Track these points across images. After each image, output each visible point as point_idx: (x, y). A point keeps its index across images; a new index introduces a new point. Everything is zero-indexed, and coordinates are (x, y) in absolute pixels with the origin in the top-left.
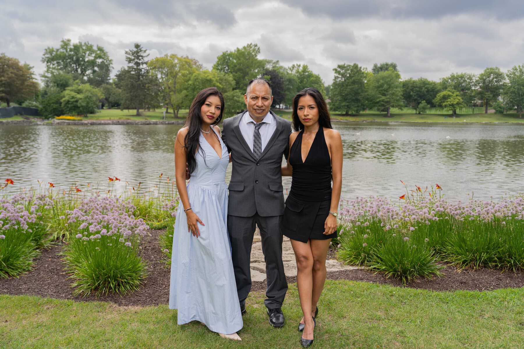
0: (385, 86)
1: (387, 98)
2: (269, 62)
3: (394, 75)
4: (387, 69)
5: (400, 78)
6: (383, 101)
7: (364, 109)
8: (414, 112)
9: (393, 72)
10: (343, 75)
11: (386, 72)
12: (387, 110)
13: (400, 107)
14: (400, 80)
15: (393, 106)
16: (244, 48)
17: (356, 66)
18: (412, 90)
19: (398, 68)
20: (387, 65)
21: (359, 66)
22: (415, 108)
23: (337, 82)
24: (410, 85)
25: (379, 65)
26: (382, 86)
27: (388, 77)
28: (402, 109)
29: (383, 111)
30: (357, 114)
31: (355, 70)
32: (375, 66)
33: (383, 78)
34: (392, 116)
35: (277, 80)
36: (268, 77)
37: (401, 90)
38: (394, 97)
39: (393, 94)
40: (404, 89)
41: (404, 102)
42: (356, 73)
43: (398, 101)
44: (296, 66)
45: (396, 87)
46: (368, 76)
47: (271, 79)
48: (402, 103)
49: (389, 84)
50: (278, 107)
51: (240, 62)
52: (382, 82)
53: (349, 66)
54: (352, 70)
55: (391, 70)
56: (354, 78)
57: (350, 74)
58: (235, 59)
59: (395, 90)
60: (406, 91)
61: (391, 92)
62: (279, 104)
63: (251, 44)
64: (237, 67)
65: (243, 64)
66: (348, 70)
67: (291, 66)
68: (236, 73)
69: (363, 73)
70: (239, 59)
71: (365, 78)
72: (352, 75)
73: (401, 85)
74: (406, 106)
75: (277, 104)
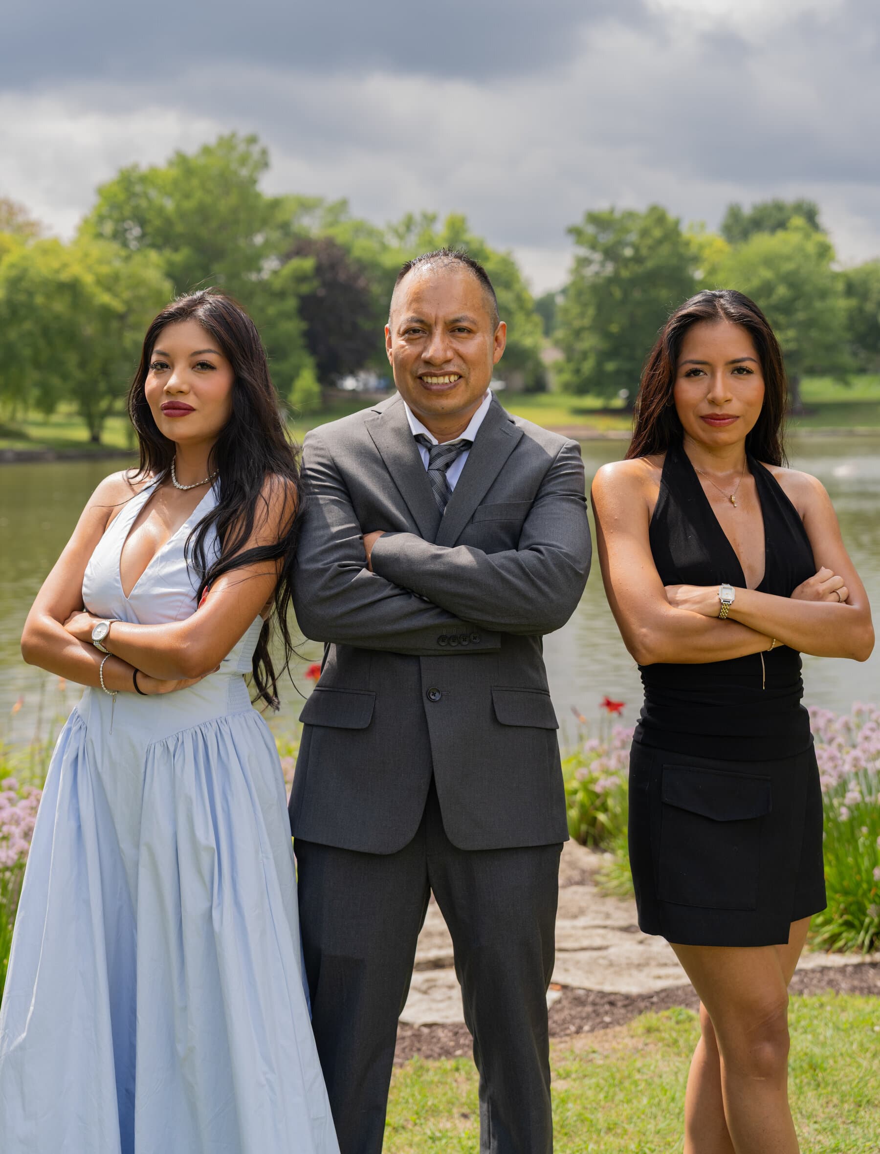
0: (782, 291)
2: (306, 206)
3: (810, 248)
4: (781, 225)
5: (832, 259)
9: (806, 235)
10: (611, 253)
11: (780, 235)
13: (840, 374)
14: (836, 268)
15: (813, 372)
16: (206, 151)
17: (658, 216)
20: (779, 207)
23: (583, 278)
25: (747, 211)
26: (765, 291)
27: (788, 258)
28: (847, 384)
31: (657, 233)
32: (734, 214)
33: (769, 261)
34: (811, 412)
35: (342, 277)
36: (307, 264)
37: (842, 304)
38: (814, 333)
39: (810, 324)
40: (853, 302)
41: (855, 354)
42: (660, 242)
43: (830, 348)
44: (418, 217)
45: (824, 294)
46: (707, 253)
47: (319, 270)
48: (846, 358)
49: (793, 281)
50: (350, 383)
51: (189, 205)
52: (767, 274)
53: (630, 215)
54: (645, 233)
55: (797, 229)
56: (650, 264)
57: (636, 249)
58: (170, 195)
59: (818, 305)
60: (860, 310)
61: (801, 316)
62: (353, 373)
63: (233, 135)
64: (180, 228)
65: (204, 213)
66: (627, 231)
67: (397, 218)
68: (176, 249)
69: (687, 244)
70: (187, 196)
71: (696, 260)
72: (644, 252)
73: (840, 286)
74: (862, 371)
75: (342, 375)
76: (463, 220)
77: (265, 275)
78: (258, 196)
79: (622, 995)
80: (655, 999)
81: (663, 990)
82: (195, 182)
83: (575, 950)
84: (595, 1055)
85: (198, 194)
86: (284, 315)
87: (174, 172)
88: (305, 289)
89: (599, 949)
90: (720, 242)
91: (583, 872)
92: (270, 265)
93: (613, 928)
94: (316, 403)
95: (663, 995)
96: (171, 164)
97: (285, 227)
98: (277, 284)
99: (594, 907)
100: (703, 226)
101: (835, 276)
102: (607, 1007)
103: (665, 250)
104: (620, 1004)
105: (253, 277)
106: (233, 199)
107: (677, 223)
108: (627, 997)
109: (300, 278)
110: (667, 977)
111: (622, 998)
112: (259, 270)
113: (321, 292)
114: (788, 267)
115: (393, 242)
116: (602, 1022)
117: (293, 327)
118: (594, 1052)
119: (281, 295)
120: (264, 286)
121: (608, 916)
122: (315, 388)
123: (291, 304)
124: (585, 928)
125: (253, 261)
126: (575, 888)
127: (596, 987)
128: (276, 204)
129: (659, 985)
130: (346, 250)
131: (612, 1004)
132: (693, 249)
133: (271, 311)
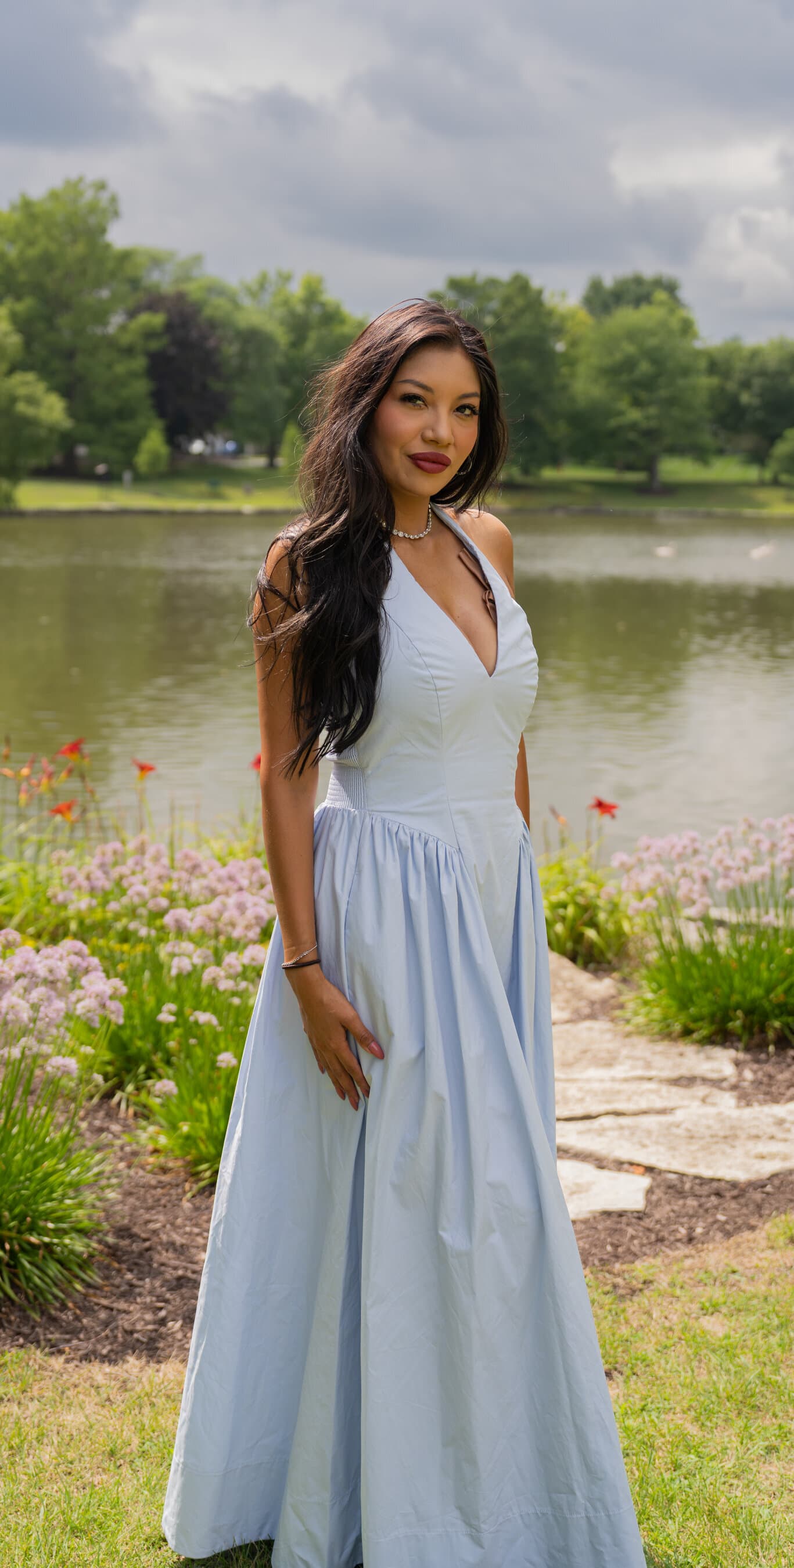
0: (645, 367)
1: (648, 418)
2: (156, 261)
3: (674, 323)
4: (642, 298)
5: (695, 336)
6: (633, 426)
7: (555, 461)
8: (752, 473)
9: (672, 311)
11: (643, 309)
12: (650, 467)
13: (701, 454)
14: (698, 345)
15: (675, 450)
17: (521, 285)
18: (746, 385)
19: (685, 294)
20: (638, 281)
21: (535, 283)
22: (758, 457)
24: (739, 365)
25: (608, 282)
26: (629, 364)
27: (652, 333)
28: (705, 464)
29: (630, 467)
30: (529, 480)
31: (520, 302)
32: (596, 287)
33: (632, 335)
34: (671, 491)
35: (194, 334)
36: (157, 320)
37: (706, 382)
38: (675, 412)
39: (671, 402)
40: (714, 381)
41: (715, 434)
42: (522, 311)
43: (690, 427)
44: (272, 276)
45: (686, 371)
46: (569, 325)
47: (169, 327)
48: (706, 438)
49: (656, 357)
50: (197, 447)
51: (33, 252)
52: (630, 349)
53: (493, 283)
54: (507, 301)
55: (662, 303)
56: (512, 333)
57: (496, 315)
58: (12, 241)
59: (681, 382)
60: (722, 390)
61: (663, 393)
62: (201, 436)
63: (81, 179)
64: (22, 277)
65: (47, 262)
66: (490, 299)
67: (251, 277)
68: (18, 298)
69: (550, 313)
70: (31, 243)
71: (559, 331)
72: (506, 320)
73: (703, 364)
74: (721, 452)
75: (191, 439)
76: (320, 281)
77: (112, 329)
78: (108, 247)
79: (727, 1182)
80: (769, 1188)
81: (775, 1176)
82: (39, 229)
83: (635, 1114)
84: (736, 1277)
85: (43, 243)
86: (133, 375)
87: (17, 217)
88: (155, 345)
89: (663, 1112)
90: (583, 315)
91: (592, 1003)
92: (116, 320)
93: (662, 1081)
94: (163, 467)
95: (776, 1182)
96: (14, 208)
97: (135, 283)
98: (126, 339)
99: (625, 1052)
100: (564, 295)
101: (698, 354)
102: (714, 1199)
103: (527, 319)
104: (728, 1195)
105: (99, 331)
106: (80, 248)
107: (540, 293)
108: (734, 1185)
109: (149, 334)
110: (772, 1156)
111: (728, 1186)
112: (105, 324)
113: (173, 351)
114: (652, 342)
115: (247, 302)
116: (716, 1221)
117: (141, 387)
118: (734, 1272)
119: (129, 351)
120: (111, 343)
121: (648, 1065)
122: (164, 450)
123: (140, 363)
124: (626, 1080)
125: (101, 316)
126: (588, 1024)
127: (692, 1171)
128: (126, 256)
129: (768, 1168)
130: (197, 308)
131: (718, 1194)
132: (554, 322)
133: (120, 369)
